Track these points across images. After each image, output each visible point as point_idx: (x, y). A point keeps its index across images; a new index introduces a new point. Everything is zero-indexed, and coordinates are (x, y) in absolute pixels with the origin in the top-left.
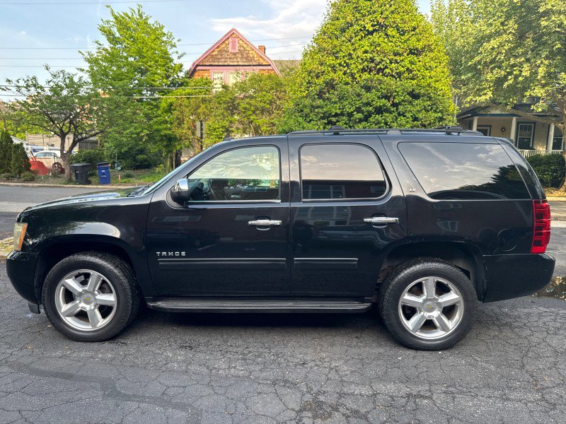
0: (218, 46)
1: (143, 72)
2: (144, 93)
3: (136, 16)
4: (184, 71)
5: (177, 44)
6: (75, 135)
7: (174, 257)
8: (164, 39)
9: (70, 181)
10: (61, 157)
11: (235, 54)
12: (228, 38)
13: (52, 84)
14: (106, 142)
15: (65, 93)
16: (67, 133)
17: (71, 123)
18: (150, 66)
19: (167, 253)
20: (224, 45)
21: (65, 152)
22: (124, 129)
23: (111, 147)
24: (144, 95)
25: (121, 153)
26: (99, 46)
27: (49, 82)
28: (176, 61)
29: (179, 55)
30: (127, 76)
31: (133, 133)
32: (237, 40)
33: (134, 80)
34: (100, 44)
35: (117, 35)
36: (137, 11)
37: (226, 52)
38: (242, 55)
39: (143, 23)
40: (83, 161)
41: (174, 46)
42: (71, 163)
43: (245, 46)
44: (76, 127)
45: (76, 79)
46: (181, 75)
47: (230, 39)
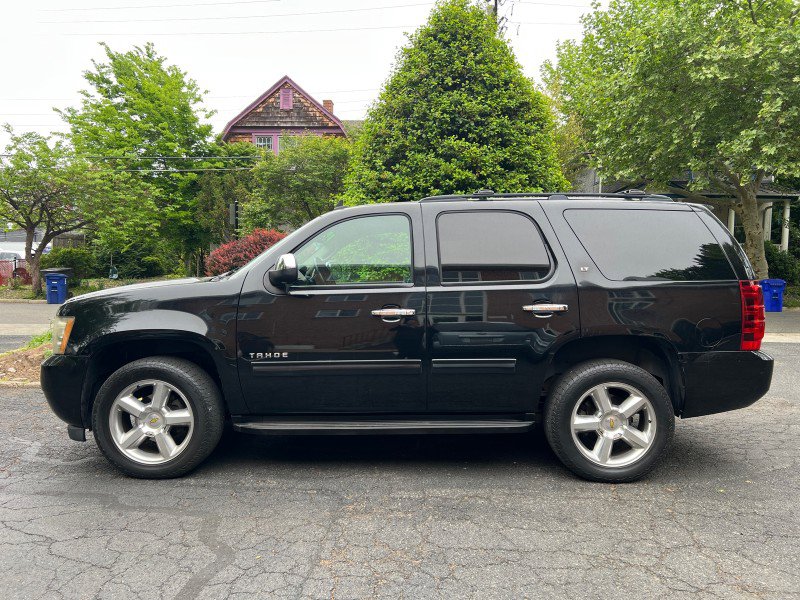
0: (263, 100)
1: (152, 136)
2: (154, 165)
3: (143, 56)
4: (214, 135)
5: (203, 97)
6: (48, 226)
7: (273, 359)
8: (185, 90)
9: (39, 294)
10: (27, 259)
11: (288, 112)
12: (279, 89)
13: (14, 152)
14: (97, 237)
15: (34, 165)
16: (38, 223)
17: (43, 208)
18: (164, 129)
19: (264, 355)
20: (272, 100)
21: (33, 252)
22: (125, 219)
23: (103, 244)
24: (154, 168)
25: (119, 253)
26: (86, 98)
27: (10, 149)
28: (202, 122)
29: (208, 113)
30: (129, 142)
31: (136, 225)
32: (291, 92)
33: (140, 147)
34: (88, 95)
35: (115, 82)
36: (145, 51)
37: (276, 108)
38: (298, 113)
39: (153, 66)
40: (62, 263)
41: (199, 99)
42: (42, 268)
43: (302, 100)
44: (50, 215)
45: (51, 145)
46: (210, 140)
47: (281, 91)
